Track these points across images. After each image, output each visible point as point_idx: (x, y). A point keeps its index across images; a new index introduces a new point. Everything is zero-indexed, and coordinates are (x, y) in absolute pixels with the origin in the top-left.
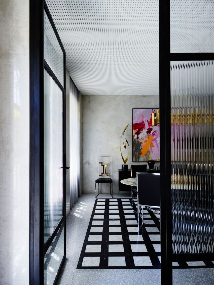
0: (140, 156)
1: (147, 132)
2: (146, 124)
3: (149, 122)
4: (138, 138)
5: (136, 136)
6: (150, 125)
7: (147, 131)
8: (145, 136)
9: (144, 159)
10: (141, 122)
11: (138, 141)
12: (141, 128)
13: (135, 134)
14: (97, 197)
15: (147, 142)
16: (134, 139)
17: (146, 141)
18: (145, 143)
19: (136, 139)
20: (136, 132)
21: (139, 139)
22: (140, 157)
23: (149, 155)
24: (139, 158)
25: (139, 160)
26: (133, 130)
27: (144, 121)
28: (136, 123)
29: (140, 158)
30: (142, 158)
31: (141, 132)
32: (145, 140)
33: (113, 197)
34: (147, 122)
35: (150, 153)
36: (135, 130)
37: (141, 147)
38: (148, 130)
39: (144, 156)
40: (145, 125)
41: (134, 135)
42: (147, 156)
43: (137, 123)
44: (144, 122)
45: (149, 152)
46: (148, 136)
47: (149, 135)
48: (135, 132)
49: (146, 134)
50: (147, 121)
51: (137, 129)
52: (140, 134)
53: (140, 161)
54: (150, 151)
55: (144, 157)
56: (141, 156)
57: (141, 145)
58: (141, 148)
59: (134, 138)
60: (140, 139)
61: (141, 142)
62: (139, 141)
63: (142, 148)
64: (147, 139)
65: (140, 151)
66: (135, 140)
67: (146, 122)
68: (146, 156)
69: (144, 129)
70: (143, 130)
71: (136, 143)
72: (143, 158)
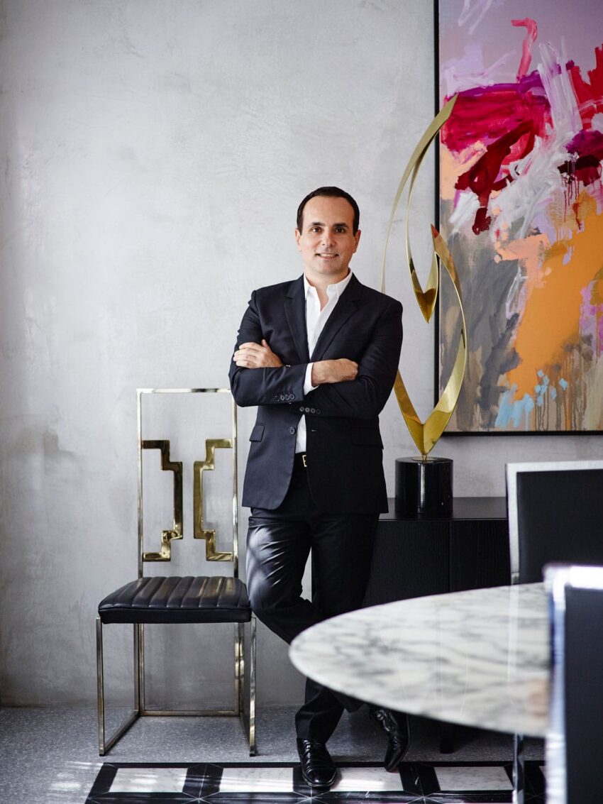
0: (502, 380)
1: (562, 169)
2: (560, 95)
3: (586, 79)
4: (482, 221)
5: (469, 202)
6: (590, 103)
7: (564, 157)
8: (551, 206)
9: (537, 409)
10: (511, 78)
11: (487, 253)
12: (512, 139)
13: (464, 183)
14: (119, 747)
15: (567, 258)
16: (450, 227)
17: (556, 251)
18: (549, 271)
19: (470, 234)
20: (466, 168)
21: (494, 228)
22: (503, 390)
23: (585, 378)
24: (496, 404)
25: (492, 418)
26: (444, 148)
27: (542, 70)
28: (467, 84)
29: (504, 398)
30: (518, 405)
31: (511, 167)
32: (547, 239)
34: (565, 78)
35: (588, 357)
36: (456, 144)
37: (514, 301)
38: (571, 149)
39: (541, 382)
40: (545, 104)
41: (448, 191)
42: (564, 383)
43: (479, 90)
44: (535, 80)
46: (576, 207)
47: (588, 198)
48: (456, 165)
49: (556, 182)
50: (570, 65)
51: (474, 138)
52: (501, 185)
53: (499, 426)
54: (588, 339)
55: (535, 395)
56: (514, 386)
57: (514, 287)
58: (509, 315)
59: (453, 219)
60: (504, 236)
61: (508, 256)
62: (497, 246)
63: (520, 309)
64: (568, 231)
65: (501, 342)
66: (456, 240)
67: (554, 82)
68: (554, 381)
69: (538, 141)
70: (529, 148)
71: (471, 263)
72: (529, 403)
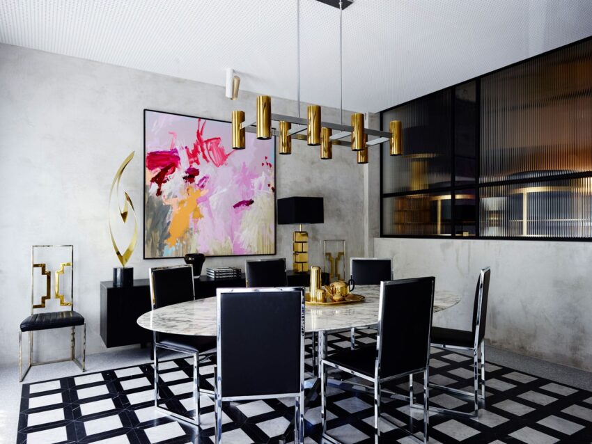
0: (165, 241)
1: (184, 178)
2: (183, 156)
3: (191, 152)
4: (159, 193)
5: (155, 186)
6: (192, 159)
7: (185, 175)
8: (180, 189)
9: (176, 250)
10: (168, 149)
11: (161, 202)
12: (169, 168)
13: (153, 180)
14: (26, 378)
15: (185, 205)
16: (149, 194)
17: (182, 202)
18: (180, 208)
19: (156, 196)
20: (154, 176)
21: (163, 195)
22: (166, 244)
23: (191, 241)
24: (163, 249)
25: (162, 253)
26: (147, 169)
27: (178, 148)
28: (154, 150)
29: (166, 247)
30: (171, 249)
31: (168, 176)
32: (179, 199)
33: (84, 370)
34: (185, 151)
35: (191, 234)
36: (151, 168)
37: (169, 218)
38: (186, 172)
39: (177, 242)
40: (178, 158)
41: (148, 182)
42: (184, 242)
43: (158, 152)
44: (176, 151)
45: (191, 232)
46: (188, 190)
47: (191, 187)
48: (151, 174)
49: (183, 182)
50: (186, 147)
51: (157, 167)
52: (165, 182)
53: (164, 256)
54: (191, 229)
55: (176, 246)
56: (169, 244)
57: (169, 213)
58: (167, 221)
59: (150, 191)
60: (166, 197)
61: (167, 203)
62: (164, 200)
63: (171, 220)
64: (185, 197)
65: (165, 230)
66: (150, 198)
67: (182, 152)
68: (181, 241)
69: (176, 169)
70: (174, 171)
71: (156, 205)
72: (174, 248)
